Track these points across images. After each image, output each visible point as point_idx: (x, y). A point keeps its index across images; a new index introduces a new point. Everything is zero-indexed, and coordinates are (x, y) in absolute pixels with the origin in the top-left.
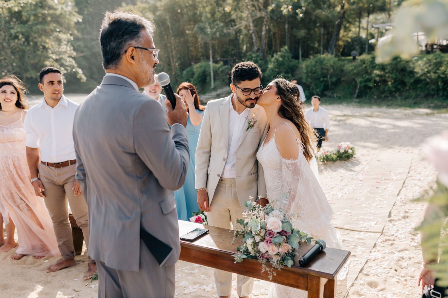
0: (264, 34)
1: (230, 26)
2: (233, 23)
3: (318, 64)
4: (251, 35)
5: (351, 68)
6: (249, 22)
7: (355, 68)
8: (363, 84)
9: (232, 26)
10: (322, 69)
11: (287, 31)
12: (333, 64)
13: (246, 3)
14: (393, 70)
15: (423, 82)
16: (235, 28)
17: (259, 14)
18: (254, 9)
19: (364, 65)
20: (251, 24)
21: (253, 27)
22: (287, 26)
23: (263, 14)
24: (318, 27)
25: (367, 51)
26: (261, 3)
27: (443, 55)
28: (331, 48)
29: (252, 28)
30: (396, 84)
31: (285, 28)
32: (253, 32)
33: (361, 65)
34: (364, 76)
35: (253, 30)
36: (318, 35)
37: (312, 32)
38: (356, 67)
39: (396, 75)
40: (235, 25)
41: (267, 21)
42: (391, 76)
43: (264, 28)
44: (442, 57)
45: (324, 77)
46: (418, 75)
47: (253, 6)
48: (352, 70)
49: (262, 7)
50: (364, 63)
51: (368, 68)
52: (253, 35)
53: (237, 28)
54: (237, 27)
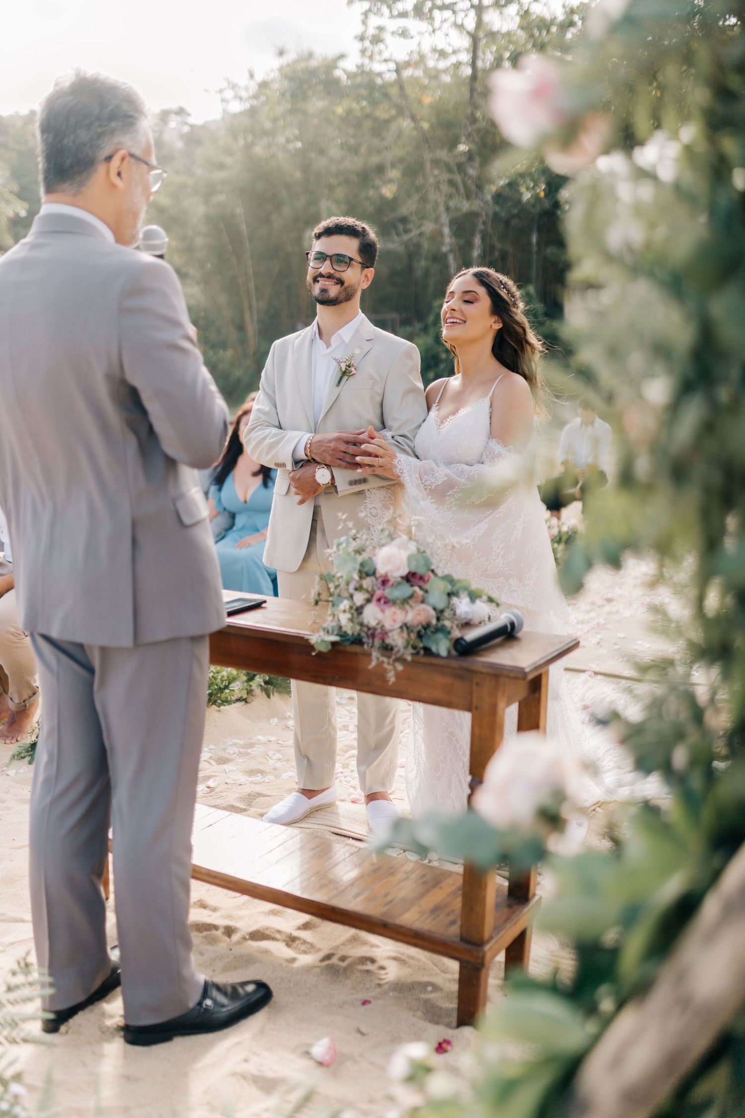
0: (479, 256)
1: (394, 232)
2: (401, 227)
4: (445, 256)
6: (442, 225)
9: (398, 234)
11: (535, 249)
13: (436, 176)
16: (406, 237)
17: (466, 206)
18: (454, 190)
20: (446, 230)
21: (451, 237)
22: (534, 239)
23: (475, 205)
26: (470, 177)
29: (447, 240)
31: (530, 243)
32: (451, 251)
35: (451, 244)
40: (406, 231)
41: (484, 223)
43: (477, 241)
47: (451, 183)
49: (473, 188)
52: (451, 258)
53: (410, 239)
54: (412, 234)
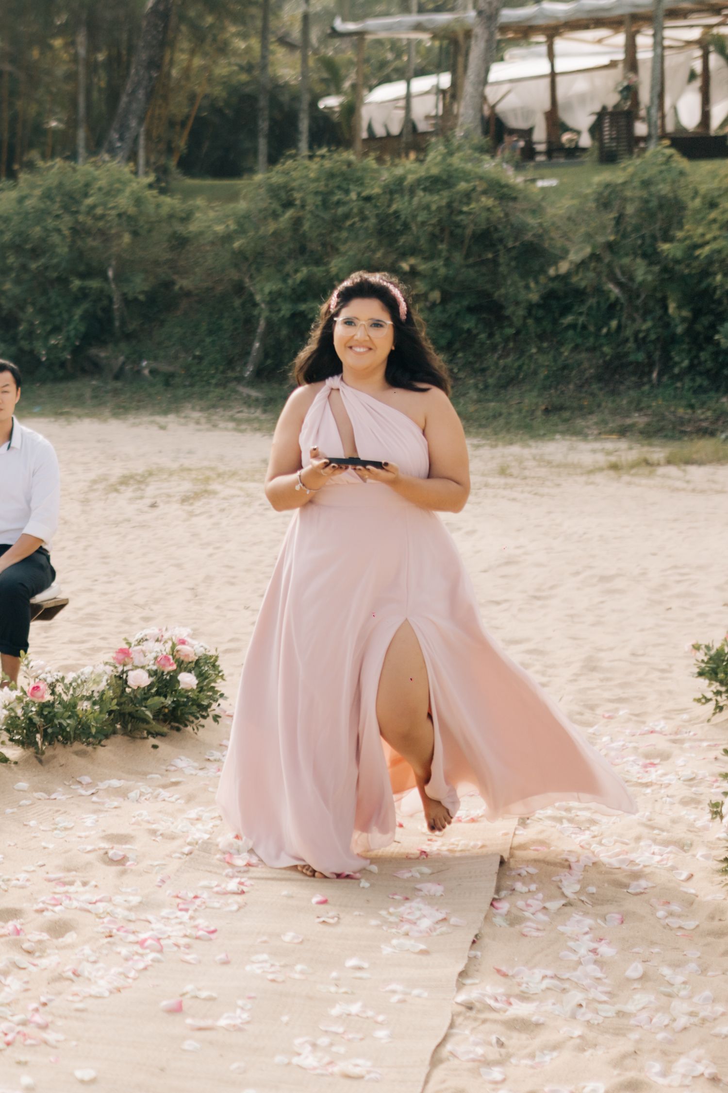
3: (56, 208)
5: (220, 228)
7: (241, 230)
8: (286, 310)
10: (77, 231)
12: (132, 211)
14: (434, 238)
15: (592, 301)
19: (290, 213)
24: (62, 31)
25: (303, 145)
27: (683, 163)
28: (123, 129)
30: (453, 307)
33: (275, 215)
34: (289, 268)
36: (60, 71)
37: (35, 53)
38: (243, 222)
39: (448, 262)
42: (423, 267)
44: (682, 173)
45: (83, 276)
46: (564, 267)
48: (228, 238)
50: (288, 204)
51: (306, 226)
